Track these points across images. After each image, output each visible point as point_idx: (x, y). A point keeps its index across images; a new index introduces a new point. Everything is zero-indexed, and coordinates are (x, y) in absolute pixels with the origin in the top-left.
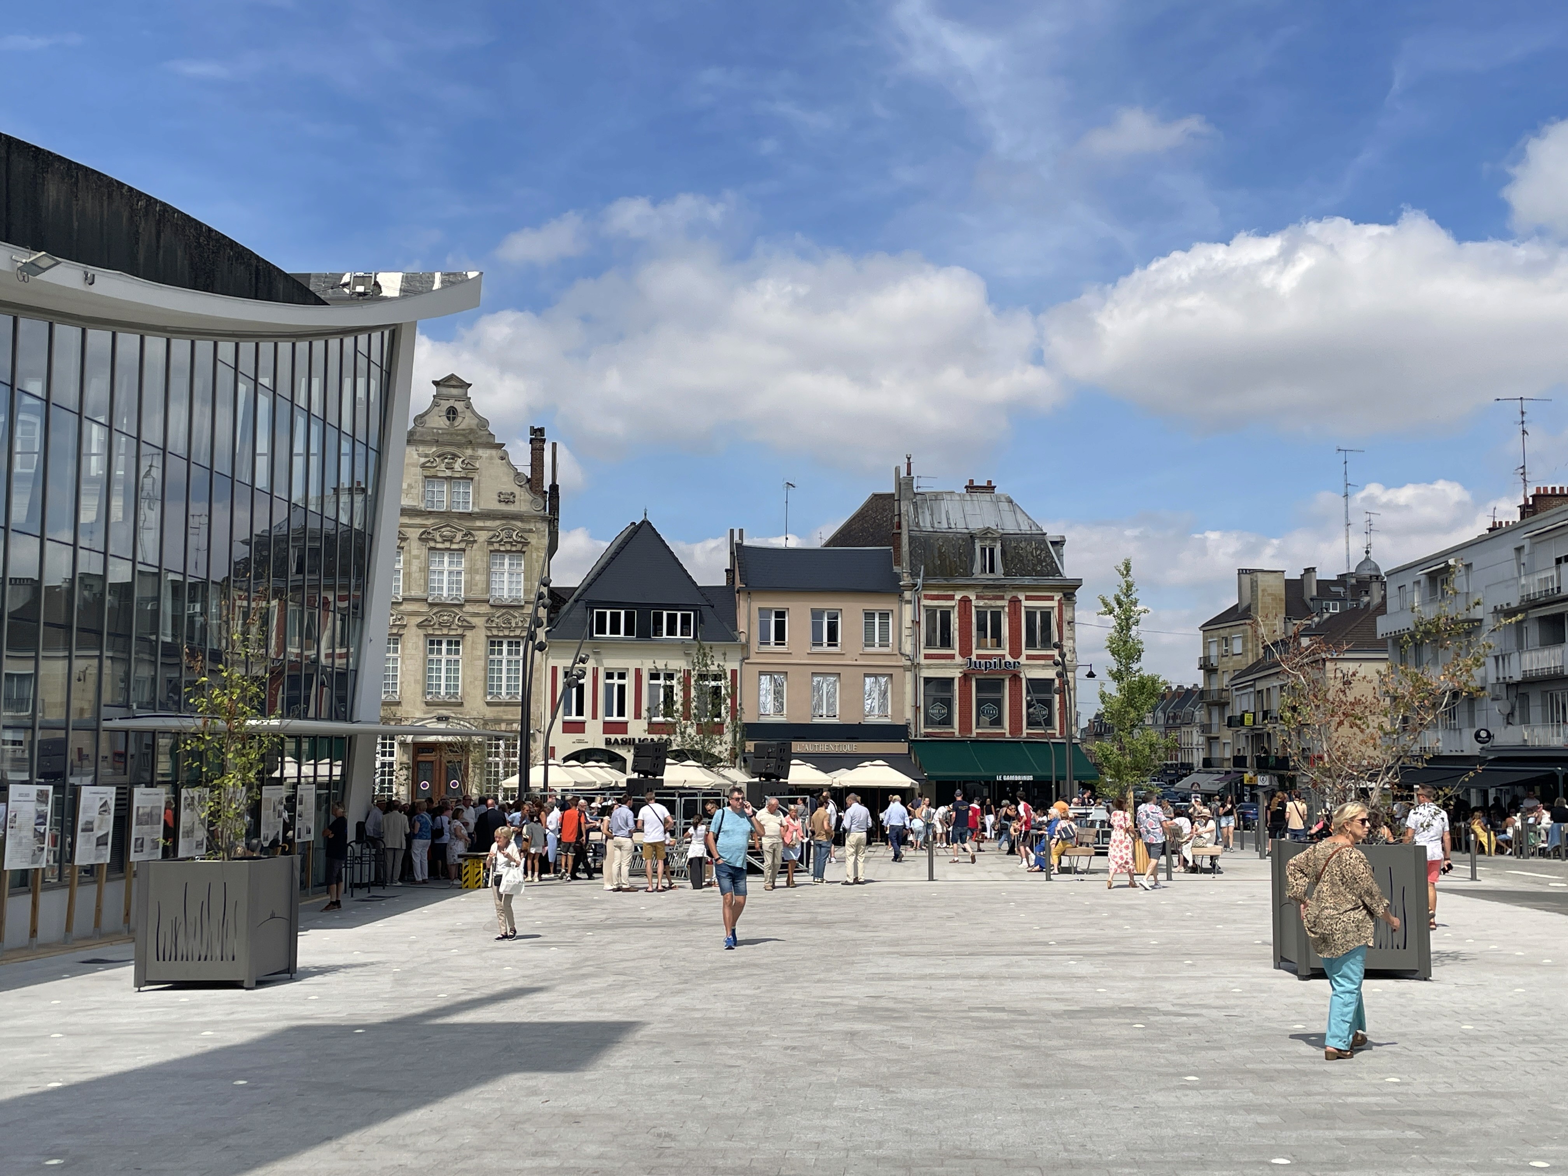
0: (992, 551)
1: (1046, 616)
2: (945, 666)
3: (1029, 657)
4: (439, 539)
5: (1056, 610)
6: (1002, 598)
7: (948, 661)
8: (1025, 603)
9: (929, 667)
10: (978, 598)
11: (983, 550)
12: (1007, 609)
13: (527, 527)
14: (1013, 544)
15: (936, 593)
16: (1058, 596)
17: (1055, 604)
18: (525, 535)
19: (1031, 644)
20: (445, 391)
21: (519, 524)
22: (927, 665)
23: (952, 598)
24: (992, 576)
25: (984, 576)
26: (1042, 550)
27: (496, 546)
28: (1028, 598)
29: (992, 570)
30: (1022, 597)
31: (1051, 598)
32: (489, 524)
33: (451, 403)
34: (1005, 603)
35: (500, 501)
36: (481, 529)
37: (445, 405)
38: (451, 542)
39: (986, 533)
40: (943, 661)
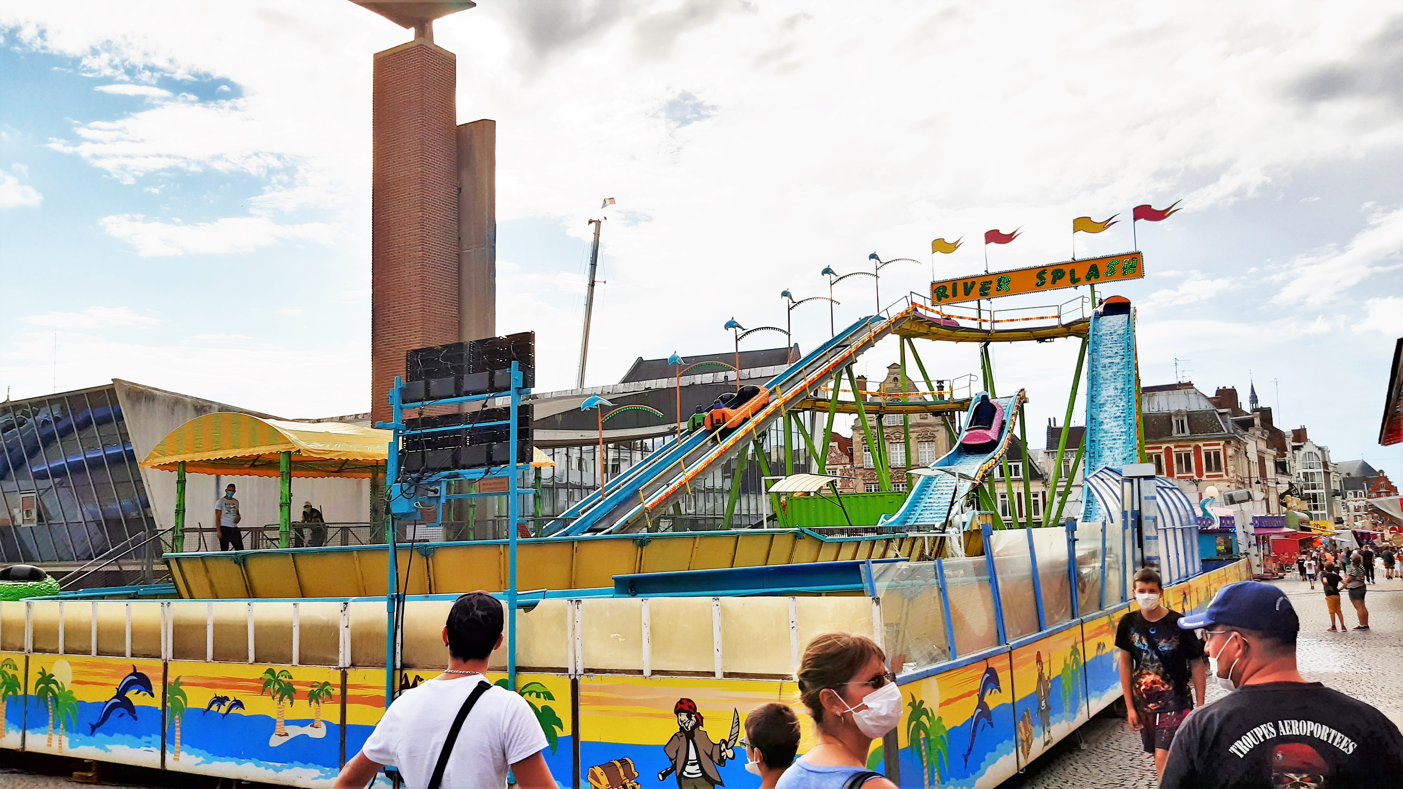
0: (1182, 422)
1: (1217, 455)
3: (1208, 477)
5: (1222, 450)
6: (1190, 446)
8: (1203, 448)
10: (1176, 447)
11: (1177, 421)
12: (1193, 452)
13: (935, 429)
14: (1196, 417)
15: (1151, 446)
16: (1222, 443)
17: (1221, 447)
18: (934, 433)
19: (1209, 469)
20: (892, 370)
21: (930, 428)
23: (1160, 448)
24: (1183, 435)
25: (1179, 435)
26: (1213, 419)
27: (921, 439)
28: (1204, 445)
29: (1183, 432)
30: (1201, 444)
31: (1219, 444)
32: (916, 429)
33: (895, 376)
34: (1192, 449)
35: (921, 418)
36: (913, 432)
37: (892, 377)
38: (899, 439)
39: (1178, 413)
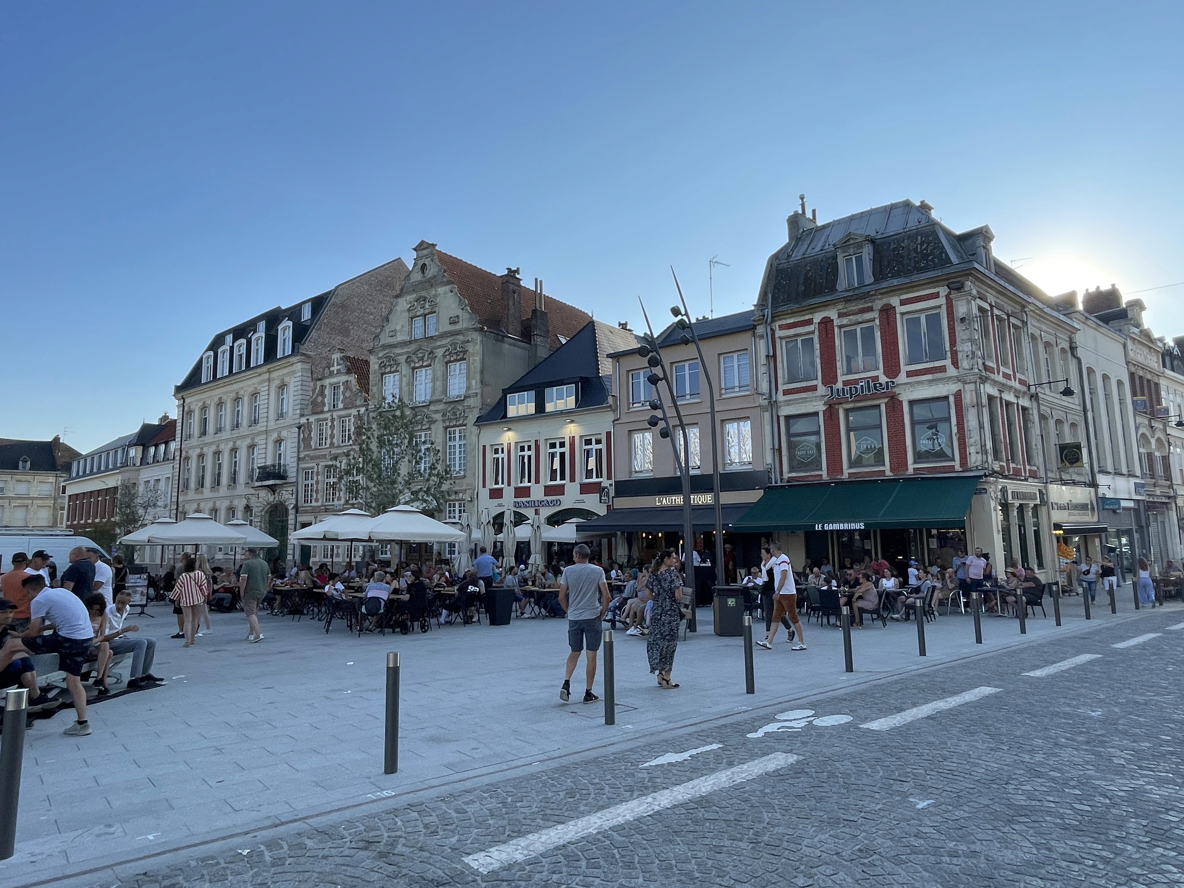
0: (859, 260)
1: (932, 318)
2: (804, 400)
3: (909, 374)
4: (416, 361)
5: (944, 308)
6: (870, 309)
7: (810, 394)
8: (900, 309)
9: (788, 403)
10: (840, 315)
11: (848, 261)
12: (877, 322)
13: (466, 339)
14: (893, 246)
15: (791, 321)
16: (944, 291)
17: (941, 301)
18: (465, 346)
19: (913, 357)
20: (421, 253)
21: (461, 338)
22: (786, 401)
23: (810, 322)
24: (860, 285)
25: (850, 288)
26: (929, 243)
27: (448, 358)
28: (903, 303)
30: (895, 301)
31: (936, 296)
32: (443, 342)
33: (423, 261)
34: (875, 314)
35: (450, 324)
36: (439, 347)
37: (420, 263)
38: (422, 361)
40: (804, 395)
